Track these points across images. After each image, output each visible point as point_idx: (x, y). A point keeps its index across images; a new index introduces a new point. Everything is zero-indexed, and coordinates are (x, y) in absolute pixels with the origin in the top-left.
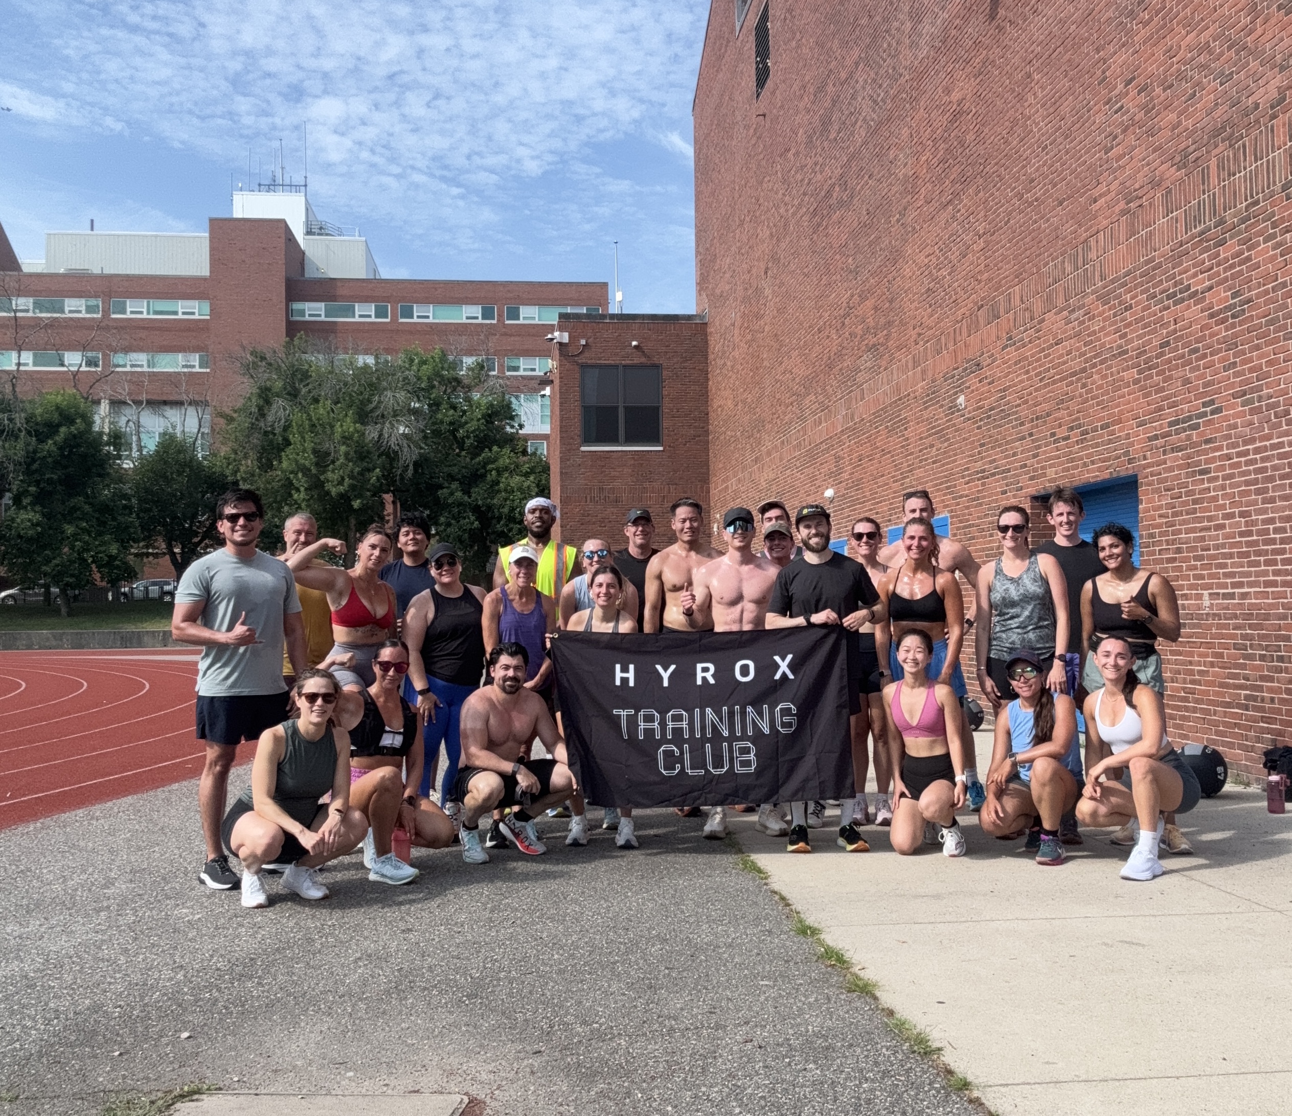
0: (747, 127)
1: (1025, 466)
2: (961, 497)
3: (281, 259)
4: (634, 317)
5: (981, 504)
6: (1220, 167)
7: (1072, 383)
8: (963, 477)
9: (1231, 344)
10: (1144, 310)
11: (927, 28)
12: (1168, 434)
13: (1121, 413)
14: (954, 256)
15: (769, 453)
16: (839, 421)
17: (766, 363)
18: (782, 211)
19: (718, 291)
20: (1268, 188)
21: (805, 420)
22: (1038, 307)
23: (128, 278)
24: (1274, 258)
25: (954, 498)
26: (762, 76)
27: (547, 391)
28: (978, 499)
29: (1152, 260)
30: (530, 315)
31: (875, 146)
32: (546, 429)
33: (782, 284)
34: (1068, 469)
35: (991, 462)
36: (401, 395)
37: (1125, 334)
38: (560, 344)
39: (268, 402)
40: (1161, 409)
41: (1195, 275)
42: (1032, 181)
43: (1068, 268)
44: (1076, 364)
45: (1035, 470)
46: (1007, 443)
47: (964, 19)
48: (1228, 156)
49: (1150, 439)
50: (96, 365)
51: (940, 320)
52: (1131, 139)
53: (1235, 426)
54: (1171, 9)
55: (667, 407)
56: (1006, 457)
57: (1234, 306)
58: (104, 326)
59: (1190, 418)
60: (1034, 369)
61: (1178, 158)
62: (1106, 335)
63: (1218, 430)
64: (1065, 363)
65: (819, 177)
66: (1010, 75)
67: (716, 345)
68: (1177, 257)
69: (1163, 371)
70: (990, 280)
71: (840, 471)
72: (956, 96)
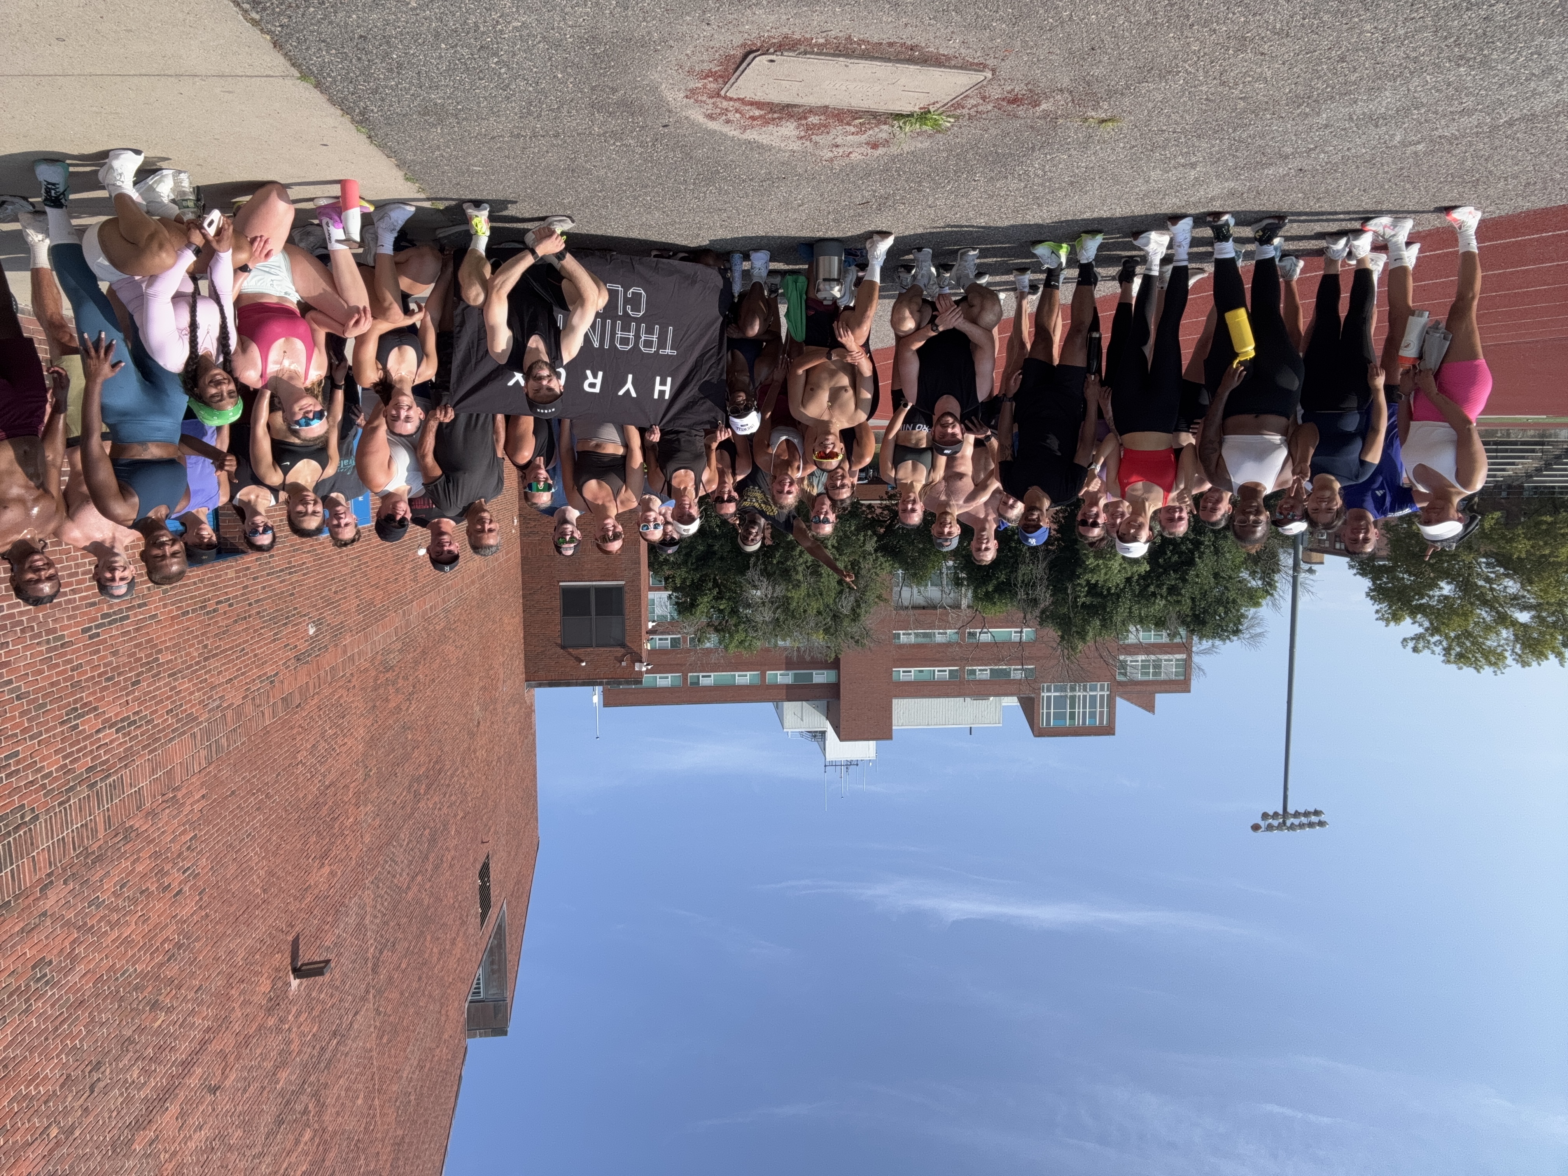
0: (496, 832)
1: (254, 579)
2: (309, 552)
3: (843, 714)
4: (584, 684)
5: (292, 546)
6: (95, 831)
7: (217, 648)
8: (307, 568)
9: (76, 685)
10: (156, 711)
11: (352, 920)
12: (129, 609)
13: (171, 626)
14: (323, 745)
15: (473, 582)
16: (415, 610)
17: (477, 653)
18: (466, 772)
19: (517, 706)
20: (51, 817)
21: (444, 610)
22: (249, 709)
23: (947, 695)
24: (43, 760)
25: (315, 550)
26: (484, 872)
27: (651, 625)
28: (294, 551)
29: (150, 752)
30: (665, 680)
31: (392, 826)
32: (651, 595)
33: (465, 715)
34: (217, 577)
35: (284, 581)
36: (759, 618)
37: (171, 690)
38: (641, 662)
39: (853, 610)
40: (137, 630)
41: (112, 742)
42: (258, 809)
43: (224, 741)
44: (213, 664)
45: (245, 575)
46: (270, 597)
47: (319, 929)
48: (88, 839)
49: (145, 604)
50: (969, 633)
51: (333, 694)
52: (175, 848)
53: (69, 618)
54: (145, 954)
55: (557, 616)
56: (271, 586)
57: (75, 718)
58: (964, 660)
59: (110, 623)
60: (249, 659)
61: (133, 835)
62: (188, 688)
63: (84, 614)
64: (224, 664)
65: (437, 799)
66: (281, 890)
67: (519, 665)
68: (127, 757)
69: (136, 662)
70: (292, 728)
71: (413, 570)
72: (326, 870)
